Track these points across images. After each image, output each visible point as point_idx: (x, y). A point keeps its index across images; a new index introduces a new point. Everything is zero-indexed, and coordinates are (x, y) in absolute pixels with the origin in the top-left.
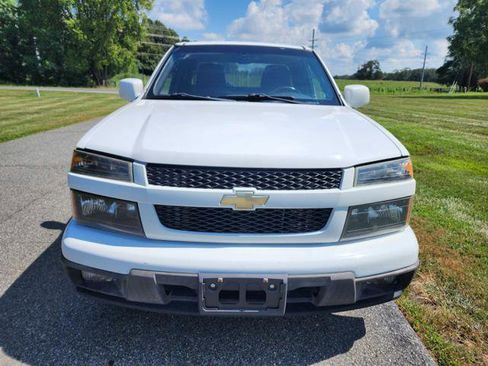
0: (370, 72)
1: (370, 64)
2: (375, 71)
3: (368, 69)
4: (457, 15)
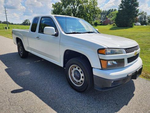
0: (27, 23)
1: (26, 20)
2: (29, 23)
3: (26, 22)
4: (53, 9)
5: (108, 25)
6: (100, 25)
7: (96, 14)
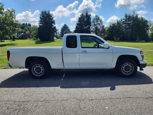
5: (27, 39)
6: (18, 39)
7: (16, 27)
